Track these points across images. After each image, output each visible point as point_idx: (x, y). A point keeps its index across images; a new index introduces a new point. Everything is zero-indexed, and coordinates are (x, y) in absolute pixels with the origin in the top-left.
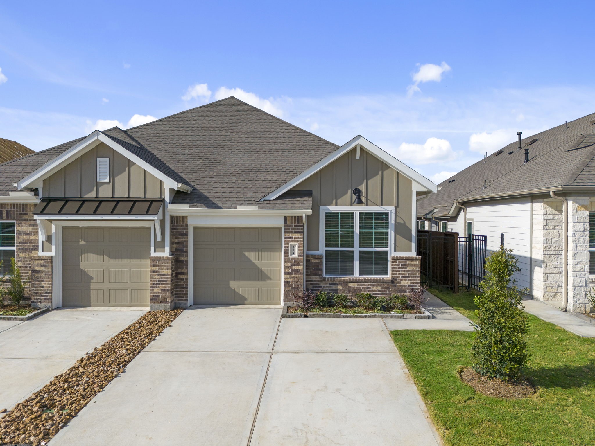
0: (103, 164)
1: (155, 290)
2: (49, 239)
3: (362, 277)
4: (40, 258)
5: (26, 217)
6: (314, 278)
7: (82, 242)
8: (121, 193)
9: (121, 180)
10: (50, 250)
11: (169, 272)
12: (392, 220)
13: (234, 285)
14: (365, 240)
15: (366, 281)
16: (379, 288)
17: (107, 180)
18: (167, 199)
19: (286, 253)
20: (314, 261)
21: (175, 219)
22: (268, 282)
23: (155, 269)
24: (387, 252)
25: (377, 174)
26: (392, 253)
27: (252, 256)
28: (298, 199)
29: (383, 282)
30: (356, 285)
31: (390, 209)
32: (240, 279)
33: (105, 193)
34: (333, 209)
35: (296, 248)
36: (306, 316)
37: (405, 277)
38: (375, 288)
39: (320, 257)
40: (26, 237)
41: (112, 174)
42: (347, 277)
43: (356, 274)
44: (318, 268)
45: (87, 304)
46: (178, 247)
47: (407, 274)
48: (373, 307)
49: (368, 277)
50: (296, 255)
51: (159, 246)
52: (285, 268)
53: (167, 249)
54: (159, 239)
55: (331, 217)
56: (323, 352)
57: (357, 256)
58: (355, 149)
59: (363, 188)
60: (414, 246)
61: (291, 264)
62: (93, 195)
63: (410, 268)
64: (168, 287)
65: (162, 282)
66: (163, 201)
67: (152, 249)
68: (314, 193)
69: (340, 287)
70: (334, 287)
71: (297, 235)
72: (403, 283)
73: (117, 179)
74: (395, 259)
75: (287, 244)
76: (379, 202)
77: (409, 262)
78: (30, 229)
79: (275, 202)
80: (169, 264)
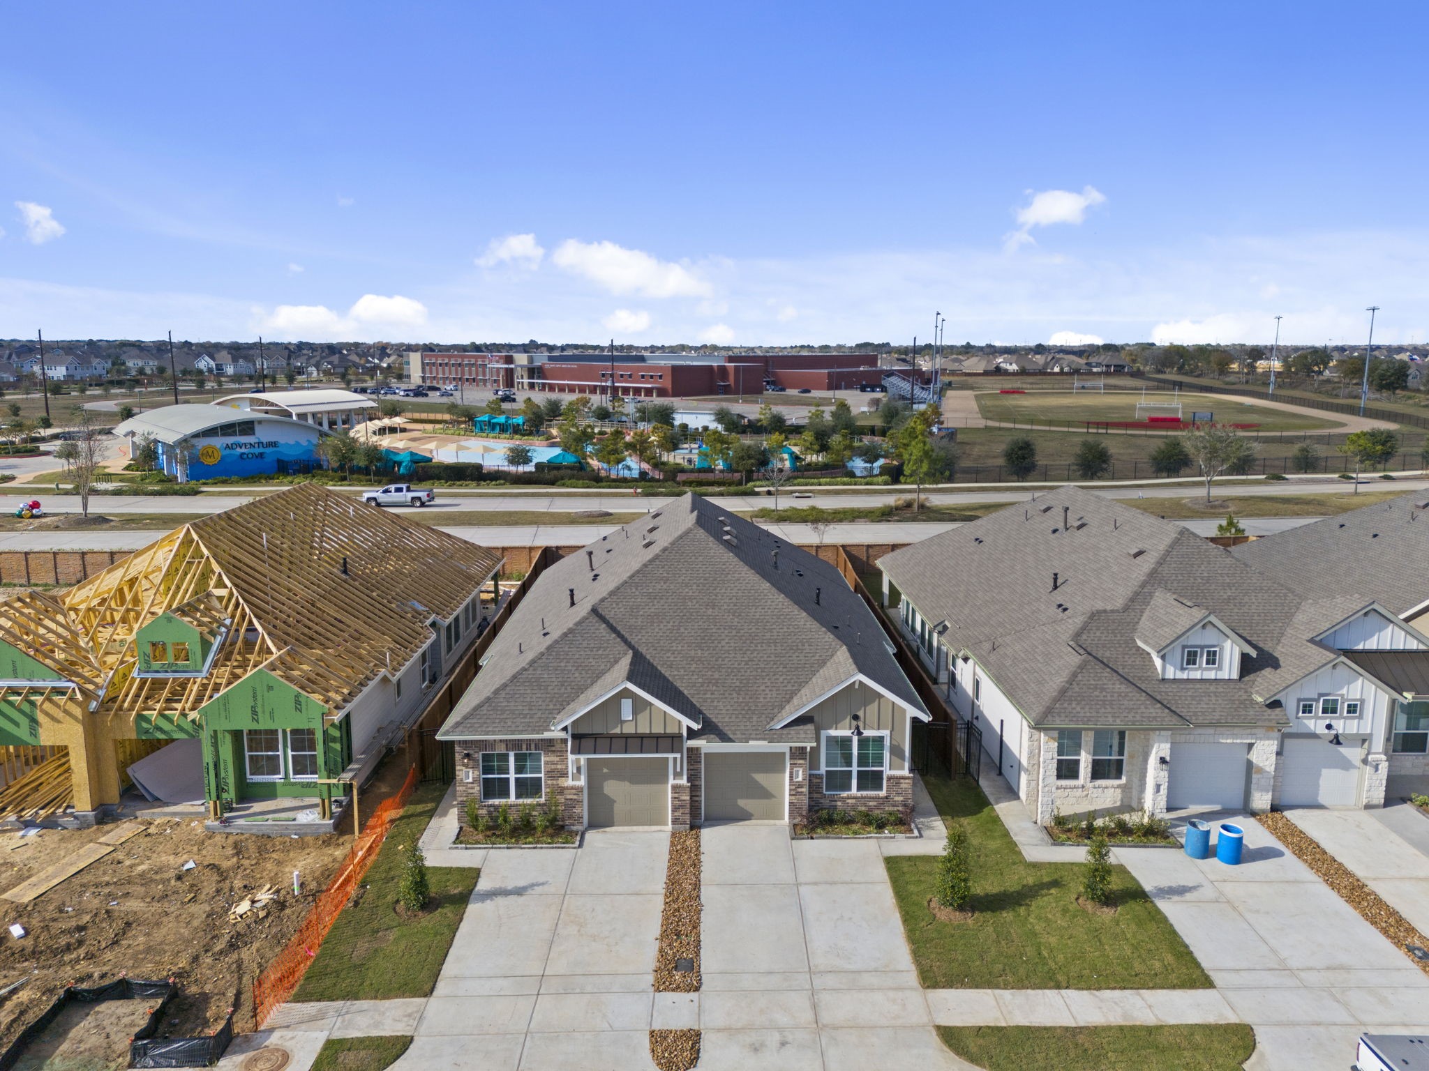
0: (627, 705)
1: (676, 814)
2: (579, 769)
3: (859, 794)
4: (572, 788)
5: (553, 749)
6: (815, 795)
7: (605, 770)
8: (644, 729)
9: (643, 717)
10: (579, 780)
11: (688, 798)
12: (887, 742)
13: (742, 803)
14: (863, 760)
15: (862, 797)
16: (875, 803)
17: (631, 718)
18: (685, 734)
19: (791, 777)
20: (815, 780)
21: (690, 750)
22: (774, 799)
23: (676, 795)
24: (882, 771)
25: (874, 701)
26: (887, 772)
27: (760, 778)
28: (801, 727)
29: (877, 798)
30: (854, 801)
31: (885, 733)
32: (747, 797)
33: (629, 729)
34: (833, 733)
35: (800, 773)
36: (812, 838)
37: (898, 794)
38: (871, 804)
39: (820, 777)
40: (553, 767)
41: (635, 712)
42: (845, 794)
43: (854, 790)
44: (819, 787)
45: (611, 824)
46: (693, 772)
47: (900, 791)
48: (869, 823)
49: (864, 793)
50: (800, 779)
51: (677, 775)
52: (790, 790)
53: (685, 777)
54: (678, 770)
55: (831, 740)
56: (835, 883)
57: (855, 775)
58: (854, 683)
59: (861, 714)
60: (907, 765)
61: (795, 787)
62: (617, 731)
63: (903, 786)
64: (687, 811)
65: (681, 806)
66: (680, 736)
67: (671, 777)
68: (815, 719)
69: (839, 803)
70: (833, 803)
71: (801, 761)
72: (896, 799)
73: (639, 717)
74: (889, 779)
75: (791, 769)
76: (876, 726)
77: (902, 781)
78: (557, 759)
79: (781, 731)
80: (688, 791)
